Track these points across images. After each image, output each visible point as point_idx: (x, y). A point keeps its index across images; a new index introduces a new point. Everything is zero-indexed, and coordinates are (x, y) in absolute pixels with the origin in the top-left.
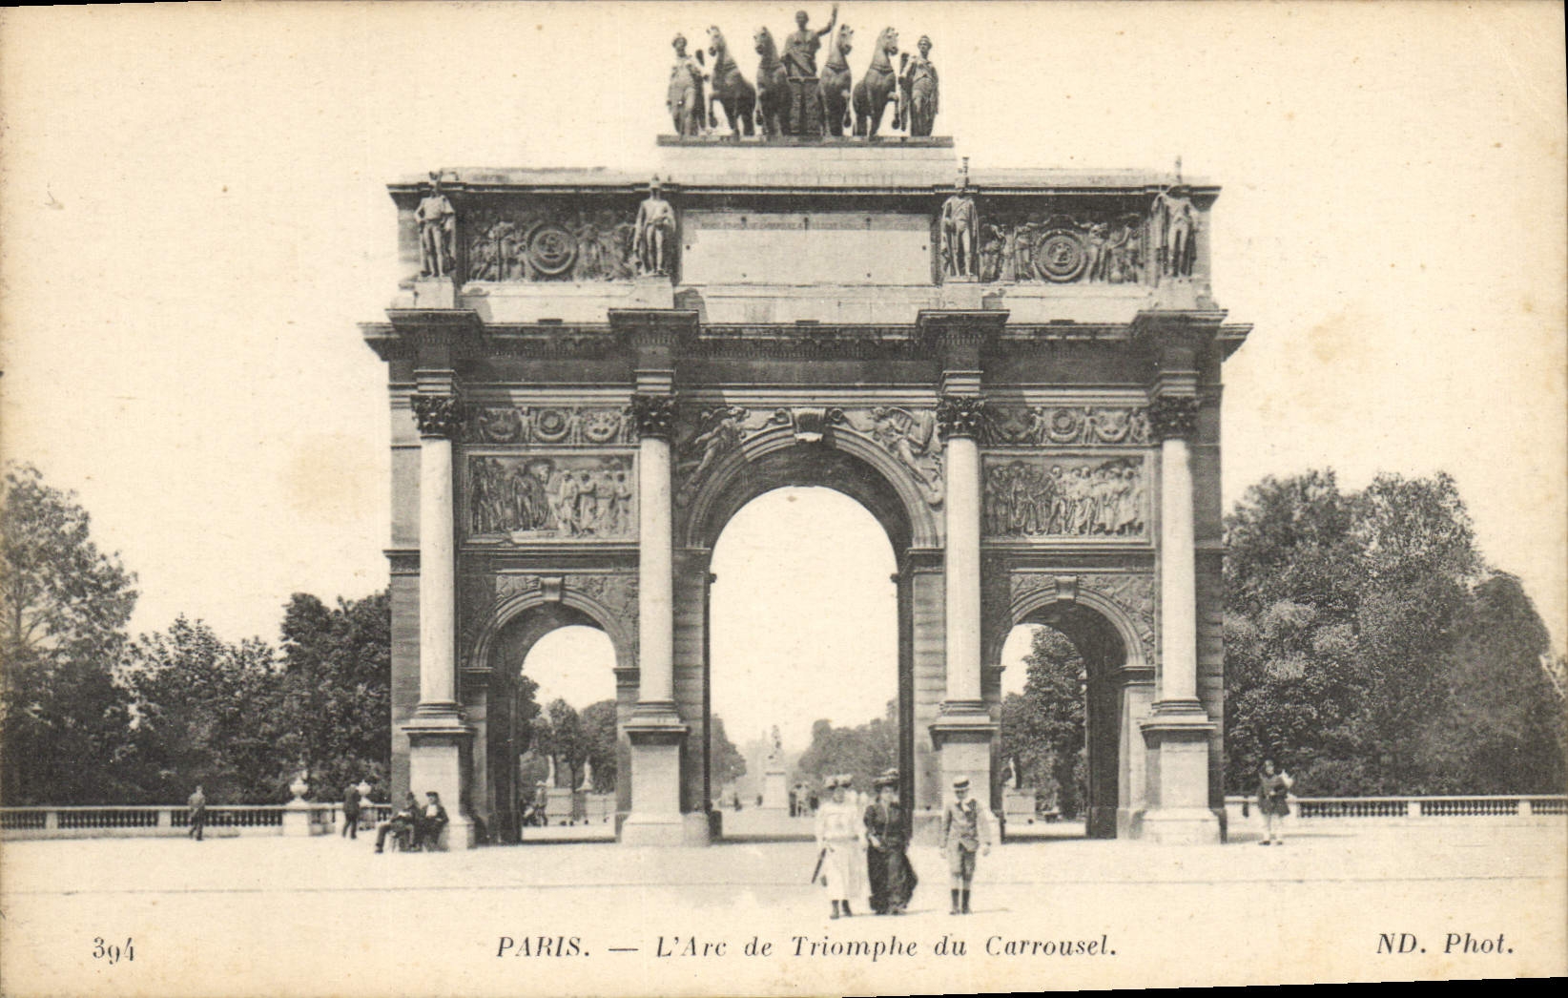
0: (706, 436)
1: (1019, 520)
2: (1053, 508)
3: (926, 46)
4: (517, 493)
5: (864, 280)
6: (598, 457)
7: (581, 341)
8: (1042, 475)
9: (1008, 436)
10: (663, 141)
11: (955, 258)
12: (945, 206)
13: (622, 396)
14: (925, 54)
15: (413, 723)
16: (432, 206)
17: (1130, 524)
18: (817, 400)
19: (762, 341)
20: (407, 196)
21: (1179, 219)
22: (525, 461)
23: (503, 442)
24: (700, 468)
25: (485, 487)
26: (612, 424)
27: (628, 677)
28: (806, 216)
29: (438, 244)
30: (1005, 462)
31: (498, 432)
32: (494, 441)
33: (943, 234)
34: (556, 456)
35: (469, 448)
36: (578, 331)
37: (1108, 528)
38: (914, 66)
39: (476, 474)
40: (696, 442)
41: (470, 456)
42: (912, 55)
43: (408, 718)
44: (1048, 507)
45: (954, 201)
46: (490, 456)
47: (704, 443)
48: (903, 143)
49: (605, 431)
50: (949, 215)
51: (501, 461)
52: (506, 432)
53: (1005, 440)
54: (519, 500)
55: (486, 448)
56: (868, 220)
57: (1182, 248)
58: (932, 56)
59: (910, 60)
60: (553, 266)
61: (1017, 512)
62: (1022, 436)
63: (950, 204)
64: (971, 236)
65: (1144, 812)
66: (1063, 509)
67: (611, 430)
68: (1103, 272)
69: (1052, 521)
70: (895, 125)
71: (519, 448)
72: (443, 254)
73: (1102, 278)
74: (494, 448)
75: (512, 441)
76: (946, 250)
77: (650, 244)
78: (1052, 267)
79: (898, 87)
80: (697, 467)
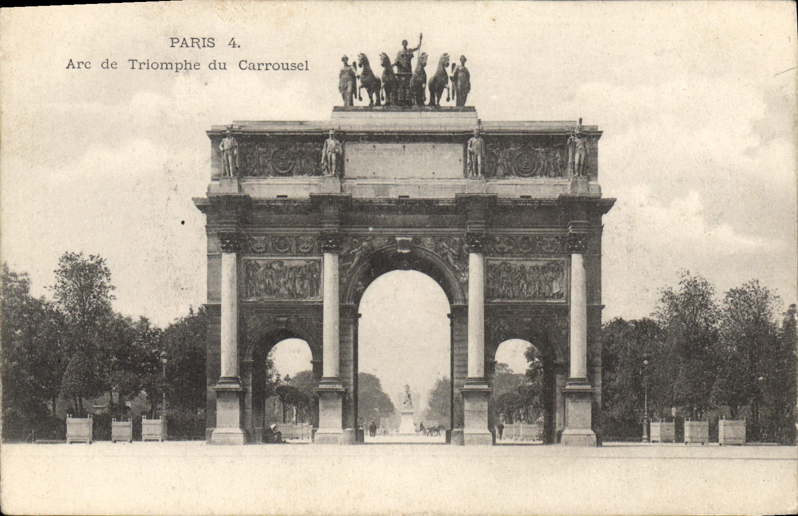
0: (356, 250)
1: (504, 292)
2: (521, 286)
3: (463, 60)
4: (266, 277)
5: (431, 175)
6: (304, 260)
7: (297, 206)
8: (515, 269)
9: (499, 250)
10: (336, 109)
11: (474, 167)
12: (469, 142)
13: (316, 231)
14: (463, 64)
15: (218, 386)
16: (227, 142)
17: (558, 293)
18: (408, 233)
19: (382, 206)
20: (216, 137)
21: (581, 149)
22: (270, 262)
23: (260, 253)
24: (352, 266)
25: (251, 274)
26: (311, 244)
27: (318, 364)
28: (404, 145)
29: (230, 161)
30: (498, 263)
31: (257, 248)
32: (255, 252)
33: (468, 156)
34: (285, 260)
35: (244, 256)
36: (295, 201)
37: (547, 295)
38: (458, 69)
39: (247, 268)
40: (351, 253)
41: (244, 260)
42: (457, 65)
43: (215, 384)
44: (518, 284)
45: (474, 140)
46: (253, 260)
47: (354, 254)
48: (451, 110)
49: (308, 248)
50: (471, 146)
51: (259, 262)
52: (261, 248)
53: (498, 253)
54: (267, 281)
55: (251, 256)
56: (434, 147)
57: (582, 163)
58: (466, 65)
59: (456, 68)
60: (284, 169)
61: (504, 287)
62: (506, 250)
63: (471, 141)
64: (481, 157)
65: (562, 431)
66: (525, 286)
67: (310, 246)
68: (546, 172)
69: (520, 291)
70: (448, 100)
71: (268, 256)
72: (233, 165)
73: (546, 175)
74: (255, 256)
75: (264, 252)
76: (469, 163)
77: (329, 160)
78: (522, 169)
79: (450, 81)
80: (350, 265)
